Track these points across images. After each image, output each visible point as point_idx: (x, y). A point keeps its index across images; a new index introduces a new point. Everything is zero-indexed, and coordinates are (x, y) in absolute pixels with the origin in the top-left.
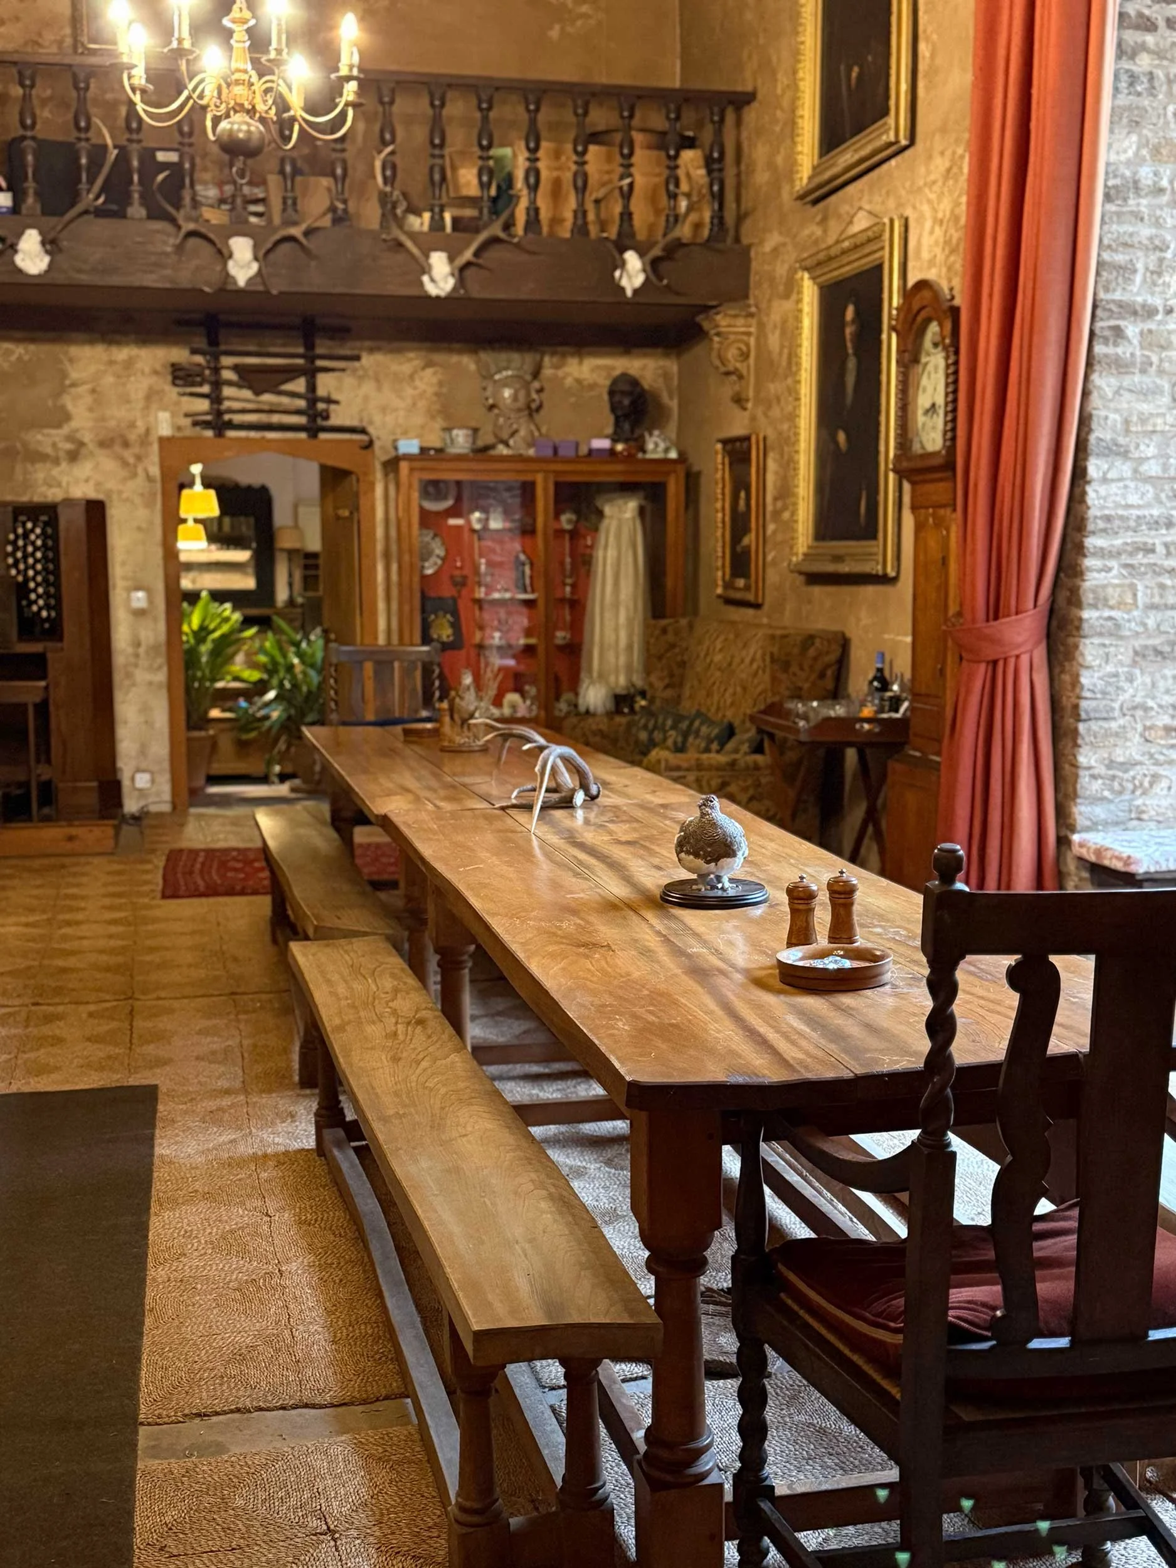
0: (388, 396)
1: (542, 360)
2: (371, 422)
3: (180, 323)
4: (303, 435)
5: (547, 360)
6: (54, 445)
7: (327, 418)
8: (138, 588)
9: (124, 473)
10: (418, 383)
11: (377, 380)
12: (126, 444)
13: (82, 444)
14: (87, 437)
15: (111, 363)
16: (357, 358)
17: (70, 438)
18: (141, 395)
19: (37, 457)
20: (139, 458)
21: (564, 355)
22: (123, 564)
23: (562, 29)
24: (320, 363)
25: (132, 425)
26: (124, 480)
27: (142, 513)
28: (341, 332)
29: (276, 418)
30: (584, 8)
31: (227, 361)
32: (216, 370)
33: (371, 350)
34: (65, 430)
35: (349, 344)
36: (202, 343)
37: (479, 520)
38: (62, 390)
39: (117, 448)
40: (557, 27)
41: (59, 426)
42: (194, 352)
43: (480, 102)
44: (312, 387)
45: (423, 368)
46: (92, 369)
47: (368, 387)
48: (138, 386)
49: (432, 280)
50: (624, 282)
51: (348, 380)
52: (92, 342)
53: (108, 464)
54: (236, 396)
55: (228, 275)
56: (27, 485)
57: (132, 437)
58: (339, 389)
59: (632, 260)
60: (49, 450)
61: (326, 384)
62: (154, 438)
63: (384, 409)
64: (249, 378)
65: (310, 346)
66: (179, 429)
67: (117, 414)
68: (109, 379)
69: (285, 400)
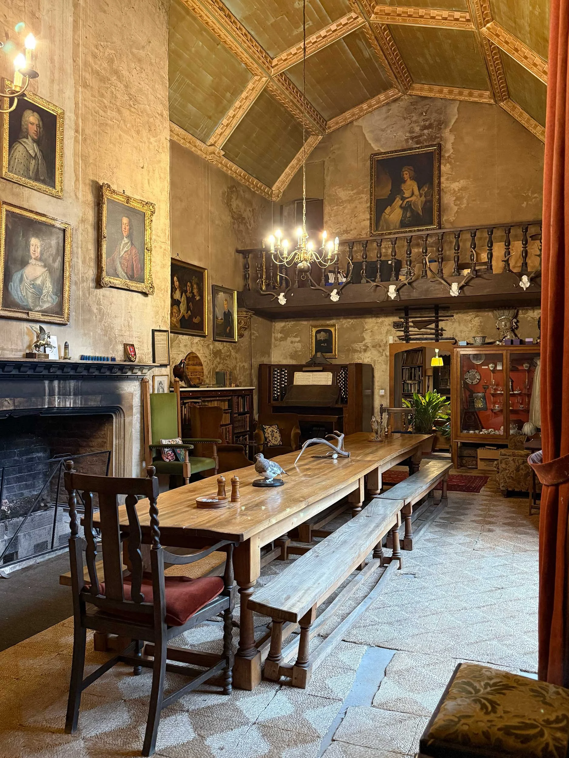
0: (462, 327)
1: (518, 312)
2: (457, 336)
3: (396, 310)
4: (434, 341)
5: (520, 311)
6: (360, 347)
7: (442, 335)
8: (382, 389)
9: (379, 355)
10: (473, 322)
11: (459, 322)
12: (380, 346)
13: (368, 347)
14: (369, 345)
15: (377, 323)
16: (453, 316)
17: (364, 345)
18: (385, 332)
19: (356, 351)
20: (384, 350)
21: (527, 310)
22: (378, 381)
23: (527, 203)
24: (440, 318)
25: (382, 341)
26: (379, 357)
27: (384, 367)
28: (446, 308)
29: (425, 336)
30: (536, 195)
31: (410, 320)
32: (407, 323)
33: (457, 313)
34: (363, 343)
35: (450, 312)
36: (403, 315)
37: (492, 367)
38: (363, 331)
39: (377, 348)
40: (525, 203)
41: (362, 342)
42: (400, 318)
43: (471, 234)
44: (437, 326)
45: (475, 318)
46: (372, 325)
47: (456, 325)
48: (384, 329)
49: (453, 292)
50: (522, 286)
51: (449, 323)
52: (372, 317)
53: (375, 352)
54: (413, 330)
55: (388, 296)
56: (352, 359)
57: (382, 344)
58: (446, 326)
59: (525, 278)
60: (359, 349)
61: (441, 325)
62: (388, 344)
63: (461, 332)
64: (417, 324)
65: (437, 313)
66: (396, 341)
67: (378, 337)
68: (376, 328)
69: (429, 331)
